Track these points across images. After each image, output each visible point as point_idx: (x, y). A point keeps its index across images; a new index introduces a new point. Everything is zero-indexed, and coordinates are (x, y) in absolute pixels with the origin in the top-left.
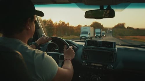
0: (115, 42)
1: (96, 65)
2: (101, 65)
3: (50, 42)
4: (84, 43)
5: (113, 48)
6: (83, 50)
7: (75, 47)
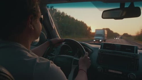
0: (136, 46)
1: (114, 71)
2: (121, 73)
3: (63, 44)
4: (100, 46)
5: (135, 53)
6: (99, 54)
7: (90, 49)
